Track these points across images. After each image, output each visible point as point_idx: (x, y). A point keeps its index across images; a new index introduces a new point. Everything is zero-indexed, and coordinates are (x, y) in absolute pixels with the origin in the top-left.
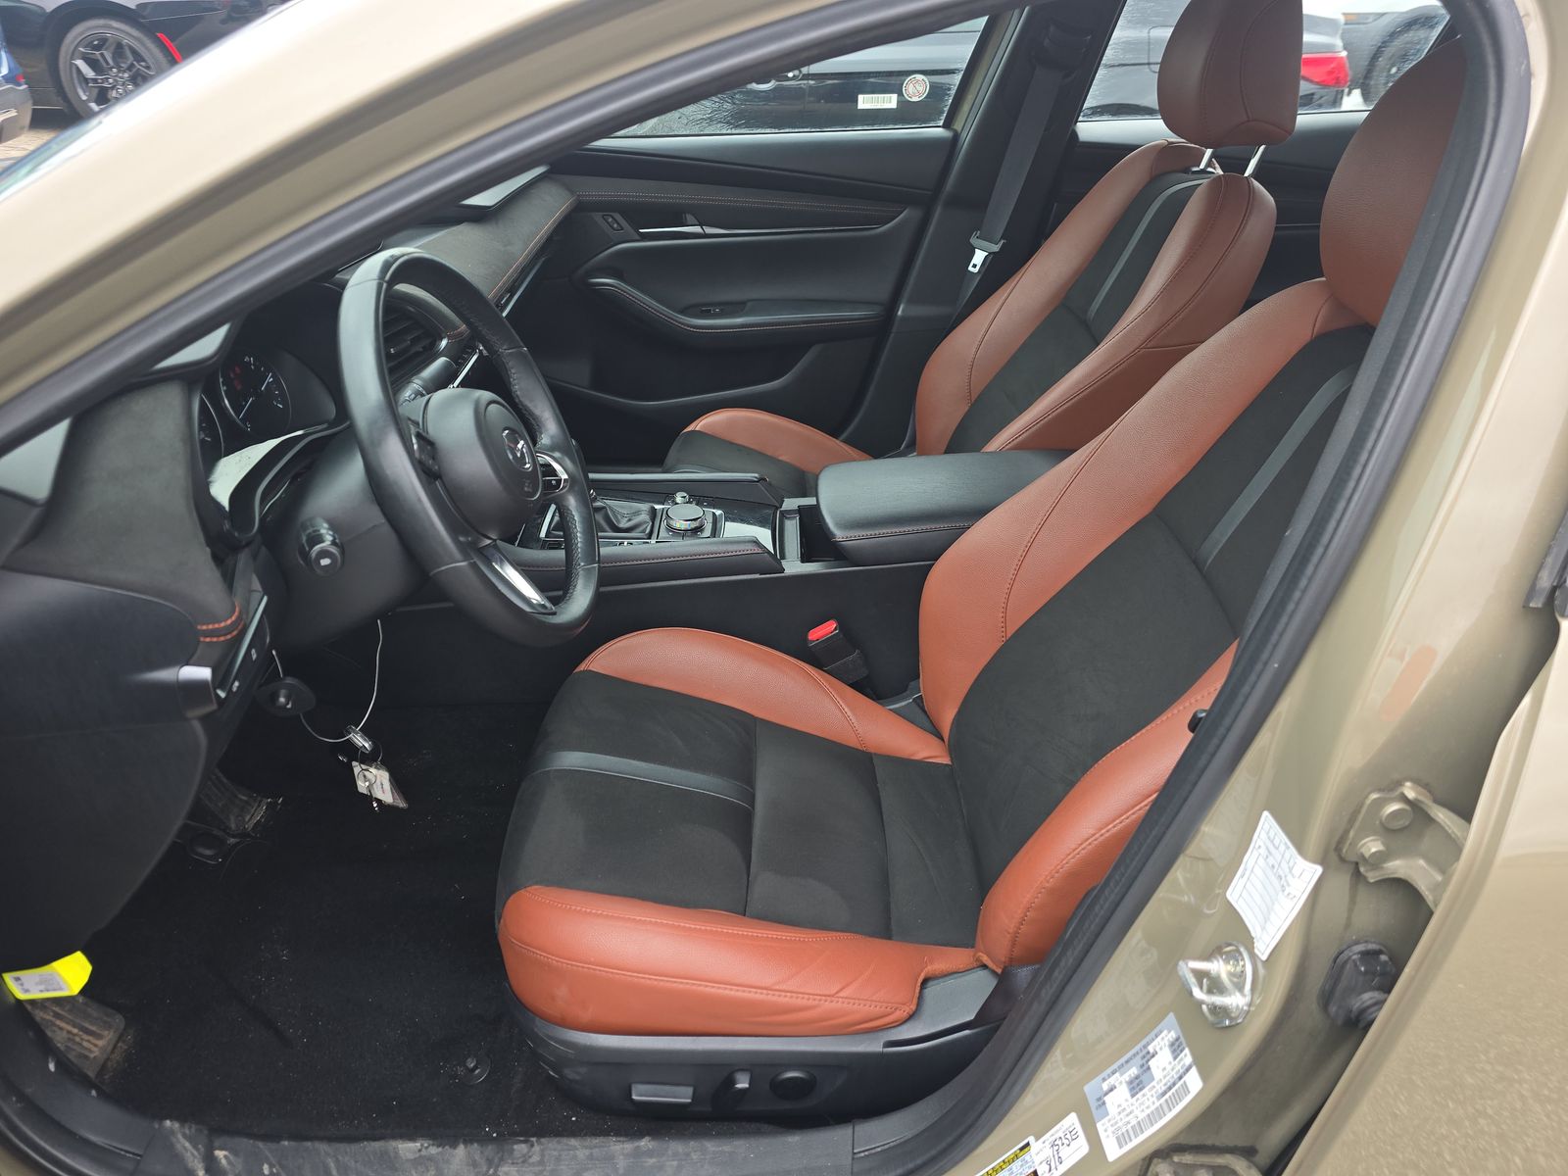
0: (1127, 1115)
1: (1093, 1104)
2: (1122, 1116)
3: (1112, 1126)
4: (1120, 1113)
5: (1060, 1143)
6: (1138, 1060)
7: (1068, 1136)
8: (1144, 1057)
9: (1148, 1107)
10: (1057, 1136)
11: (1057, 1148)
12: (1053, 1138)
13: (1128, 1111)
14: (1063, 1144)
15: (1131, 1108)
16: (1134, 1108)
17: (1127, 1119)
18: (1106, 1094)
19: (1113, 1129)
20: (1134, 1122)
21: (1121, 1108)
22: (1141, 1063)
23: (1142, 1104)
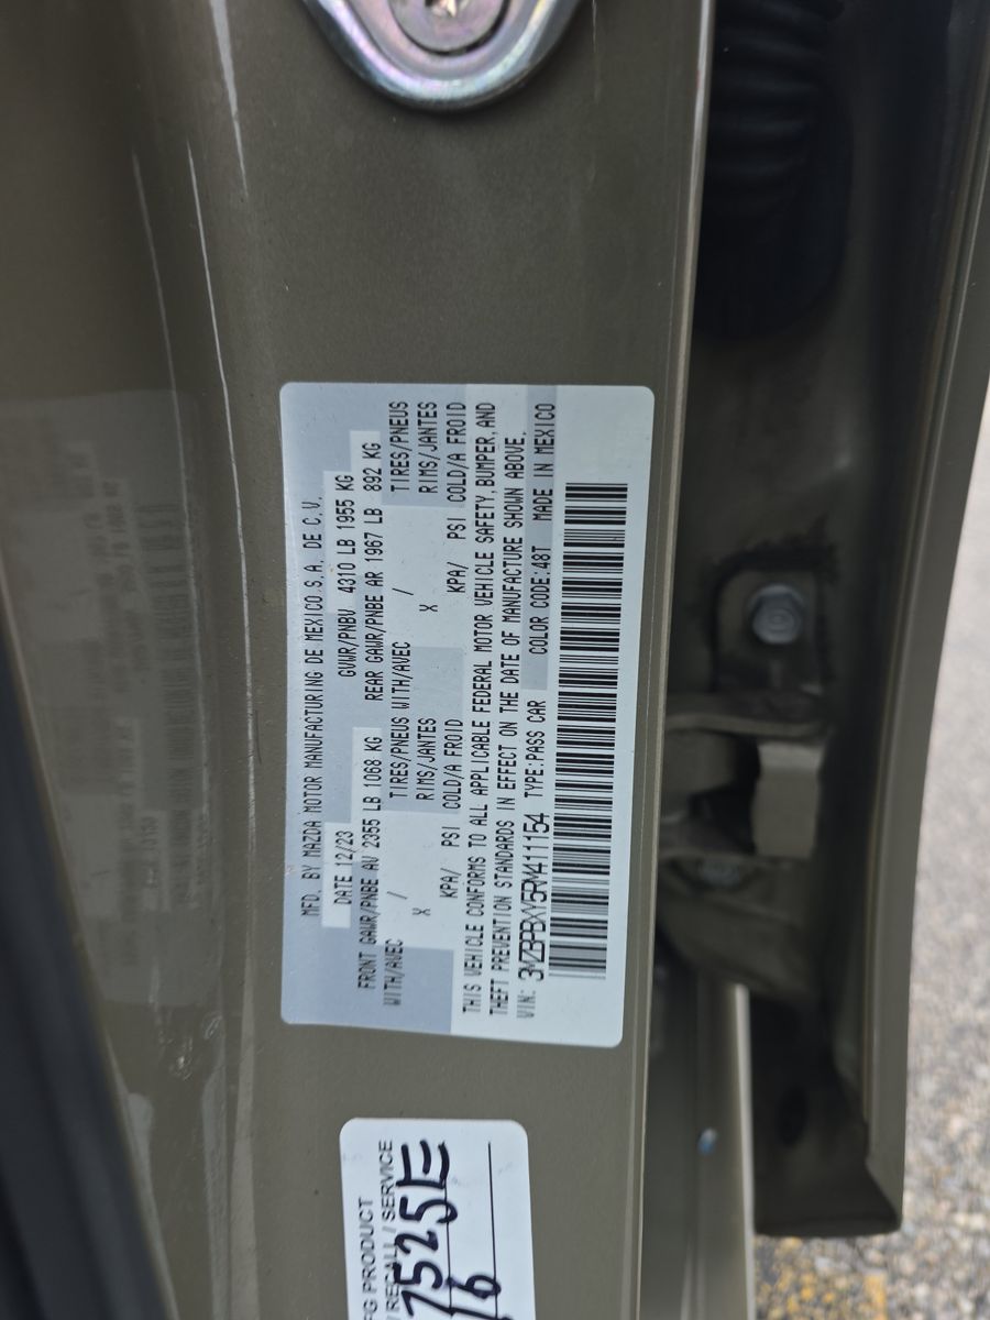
0: (504, 865)
1: (368, 1012)
2: (490, 892)
3: (498, 962)
4: (475, 897)
5: (419, 1253)
6: (343, 692)
7: (417, 1196)
8: (347, 655)
9: (534, 751)
10: (384, 1253)
11: (428, 1276)
12: (382, 1273)
13: (489, 850)
14: (432, 1243)
15: (489, 830)
16: (495, 815)
17: (518, 874)
18: (368, 927)
19: (514, 964)
20: (546, 846)
21: (461, 885)
22: (360, 681)
23: (506, 765)
